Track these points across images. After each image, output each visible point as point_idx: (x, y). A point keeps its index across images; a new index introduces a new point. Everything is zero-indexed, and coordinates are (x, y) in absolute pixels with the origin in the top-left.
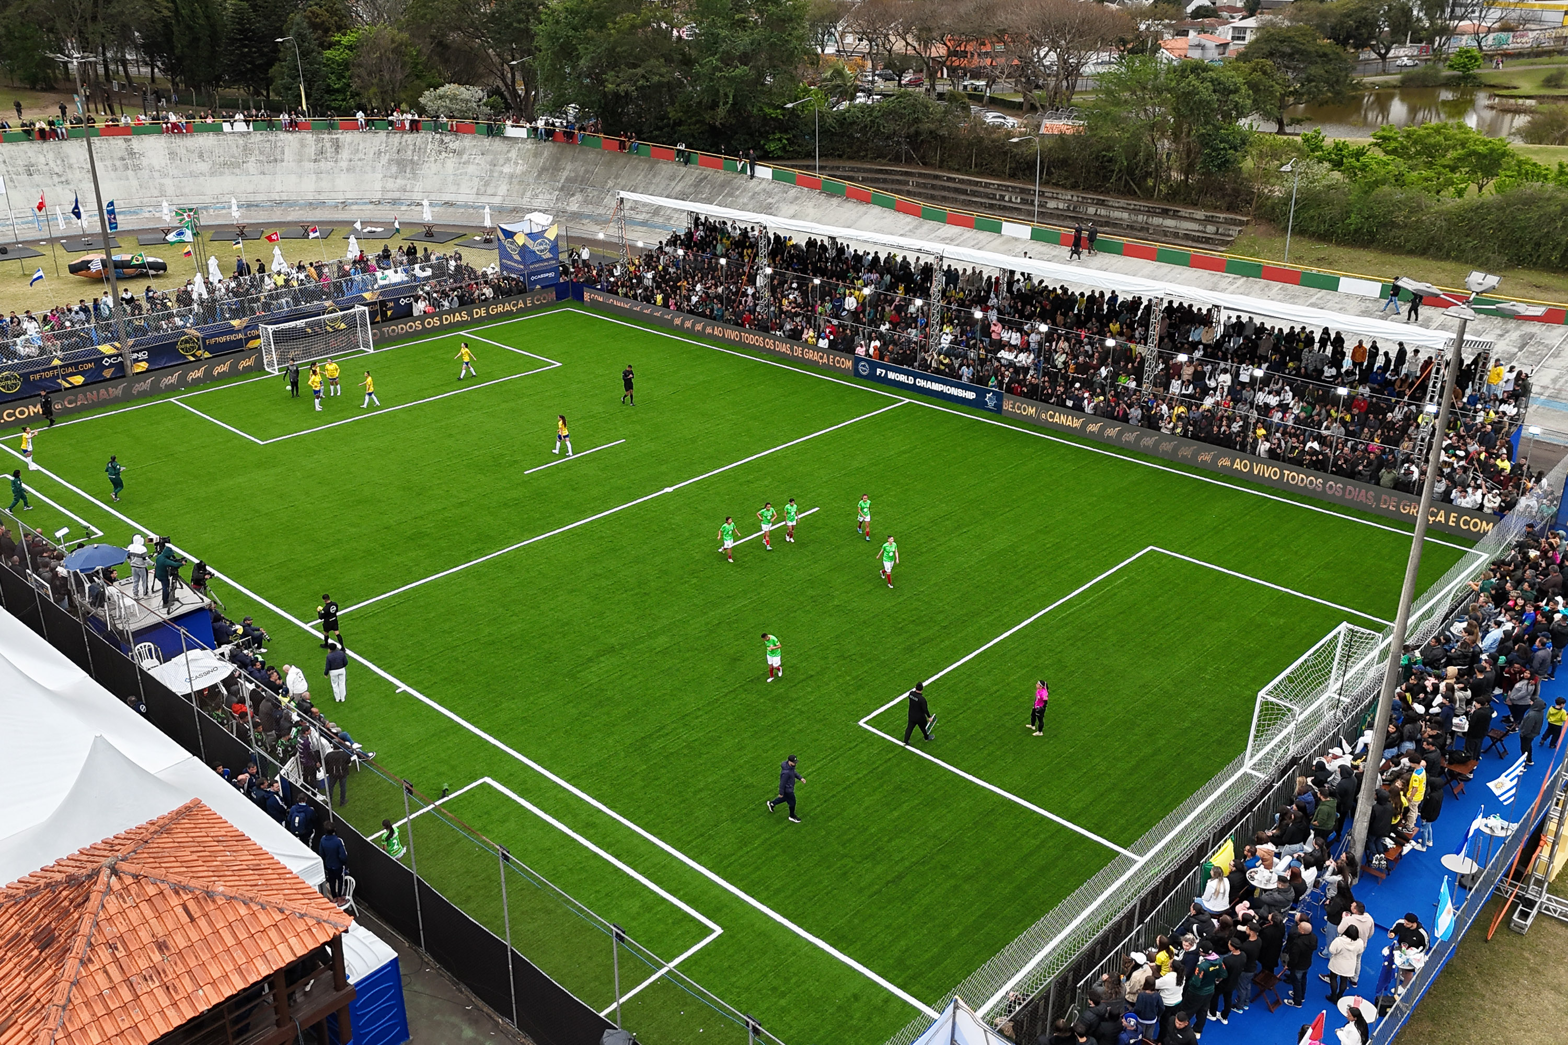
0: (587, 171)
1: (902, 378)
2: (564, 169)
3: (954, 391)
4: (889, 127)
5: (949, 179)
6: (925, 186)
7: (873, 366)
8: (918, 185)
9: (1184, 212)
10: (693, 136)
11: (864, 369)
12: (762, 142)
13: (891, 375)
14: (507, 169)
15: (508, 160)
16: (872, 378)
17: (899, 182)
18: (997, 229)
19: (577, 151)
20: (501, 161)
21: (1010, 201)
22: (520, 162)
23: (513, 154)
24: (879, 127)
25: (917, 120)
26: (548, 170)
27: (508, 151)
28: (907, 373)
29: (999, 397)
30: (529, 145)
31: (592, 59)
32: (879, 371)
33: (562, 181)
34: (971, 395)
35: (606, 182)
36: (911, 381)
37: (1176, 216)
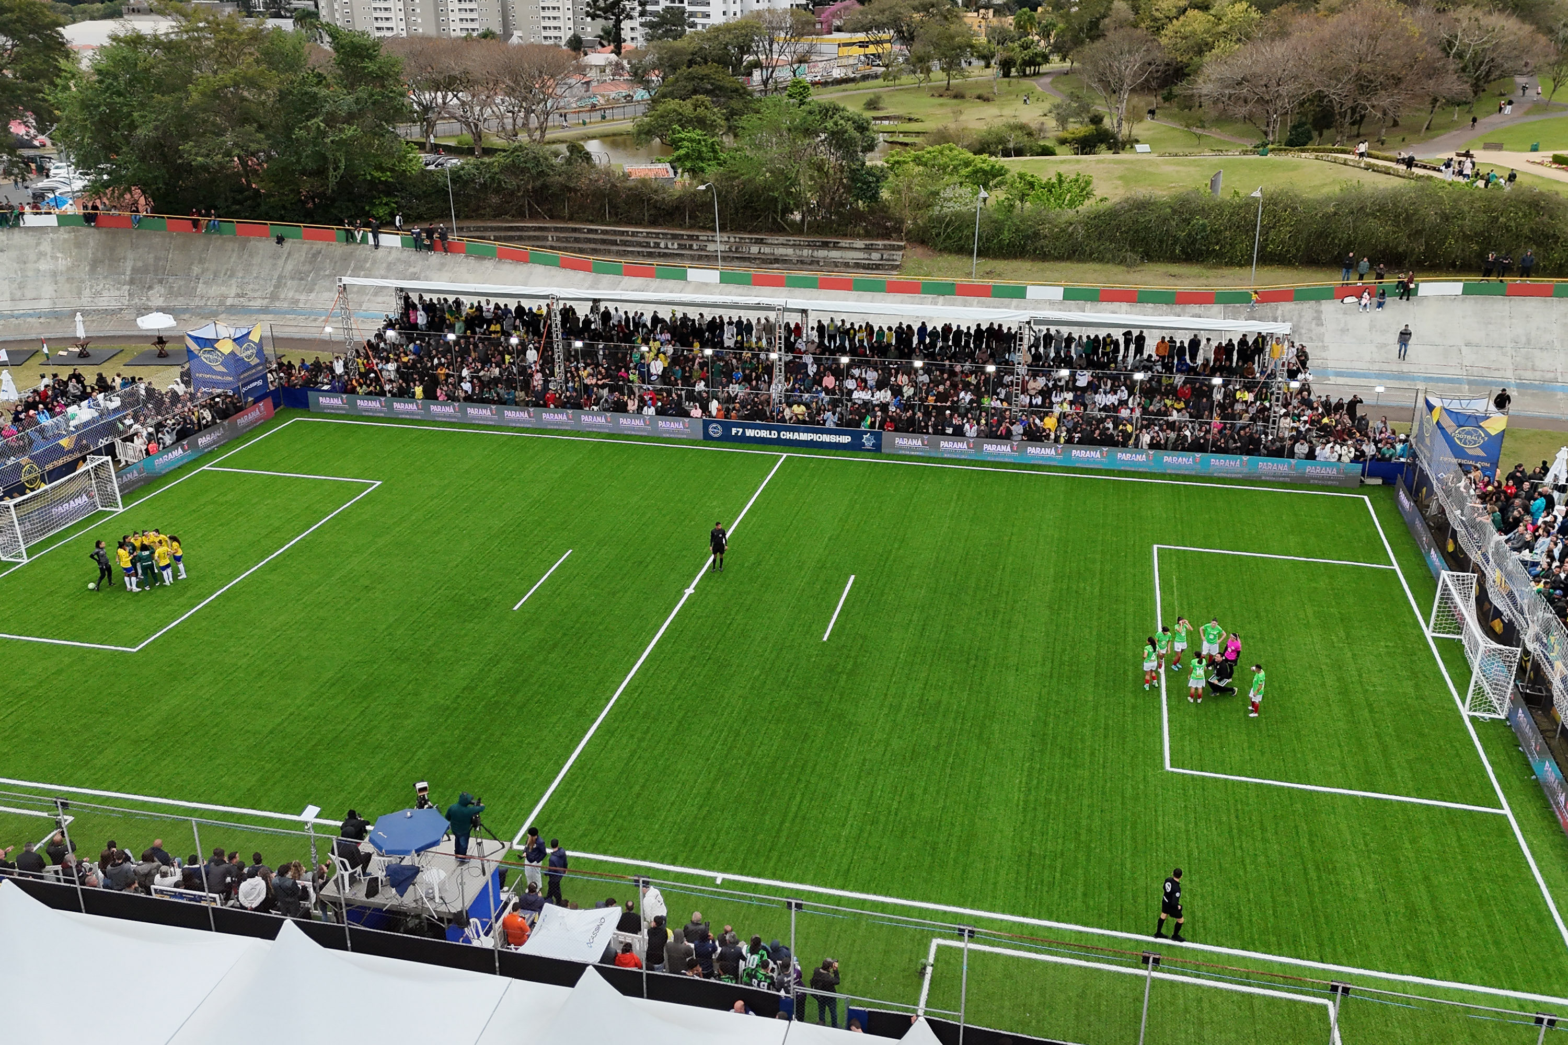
0: (157, 259)
1: (764, 434)
2: (125, 258)
3: (826, 438)
4: (511, 182)
5: (590, 231)
6: (567, 240)
7: (727, 427)
8: (559, 239)
9: (844, 243)
10: (284, 207)
11: (716, 431)
12: (367, 208)
13: (750, 433)
14: (44, 266)
15: (42, 255)
16: (726, 438)
17: (537, 238)
18: (683, 277)
19: (134, 236)
20: (33, 257)
21: (667, 247)
22: (59, 255)
23: (46, 246)
24: (499, 182)
25: (541, 174)
26: (102, 262)
27: (38, 244)
28: (770, 428)
29: (878, 437)
30: (64, 234)
31: (156, 128)
32: (734, 431)
33: (128, 273)
34: (846, 439)
35: (190, 269)
36: (774, 434)
37: (836, 246)
